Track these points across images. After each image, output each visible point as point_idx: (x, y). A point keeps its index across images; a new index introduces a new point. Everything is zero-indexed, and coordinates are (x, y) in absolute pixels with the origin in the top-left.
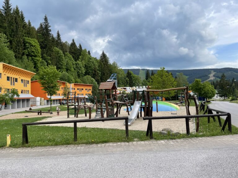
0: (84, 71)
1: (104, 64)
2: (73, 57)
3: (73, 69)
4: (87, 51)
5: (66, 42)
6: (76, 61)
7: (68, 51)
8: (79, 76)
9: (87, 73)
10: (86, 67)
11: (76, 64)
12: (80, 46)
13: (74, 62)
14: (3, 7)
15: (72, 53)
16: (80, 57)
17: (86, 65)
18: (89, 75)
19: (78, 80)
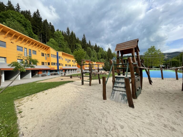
0: (101, 57)
1: (109, 53)
2: (96, 51)
3: (96, 56)
4: (102, 48)
5: (93, 45)
6: (97, 53)
7: (94, 49)
8: (98, 59)
9: (102, 58)
10: (101, 55)
11: (97, 54)
12: (99, 46)
13: (96, 53)
14: (67, 32)
15: (96, 49)
16: (99, 51)
17: (101, 54)
18: (103, 58)
19: (98, 61)
